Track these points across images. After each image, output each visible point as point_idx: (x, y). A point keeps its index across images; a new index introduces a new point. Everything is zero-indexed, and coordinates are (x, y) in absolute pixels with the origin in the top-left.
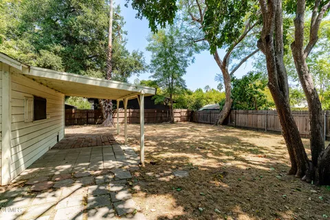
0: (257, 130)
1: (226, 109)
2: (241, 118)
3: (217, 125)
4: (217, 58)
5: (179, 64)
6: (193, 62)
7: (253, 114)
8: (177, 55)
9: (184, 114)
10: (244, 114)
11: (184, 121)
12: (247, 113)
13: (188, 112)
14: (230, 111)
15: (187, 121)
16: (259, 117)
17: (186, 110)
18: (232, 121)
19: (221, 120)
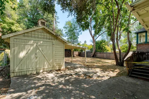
0: (104, 58)
1: (94, 52)
2: (99, 55)
3: (90, 57)
4: (91, 34)
5: (76, 34)
6: (81, 34)
7: (102, 53)
8: (75, 31)
9: (77, 53)
10: (99, 53)
11: (77, 56)
12: (101, 53)
13: (78, 53)
14: (95, 52)
15: (78, 56)
16: (104, 54)
17: (78, 52)
18: (95, 56)
19: (92, 56)
